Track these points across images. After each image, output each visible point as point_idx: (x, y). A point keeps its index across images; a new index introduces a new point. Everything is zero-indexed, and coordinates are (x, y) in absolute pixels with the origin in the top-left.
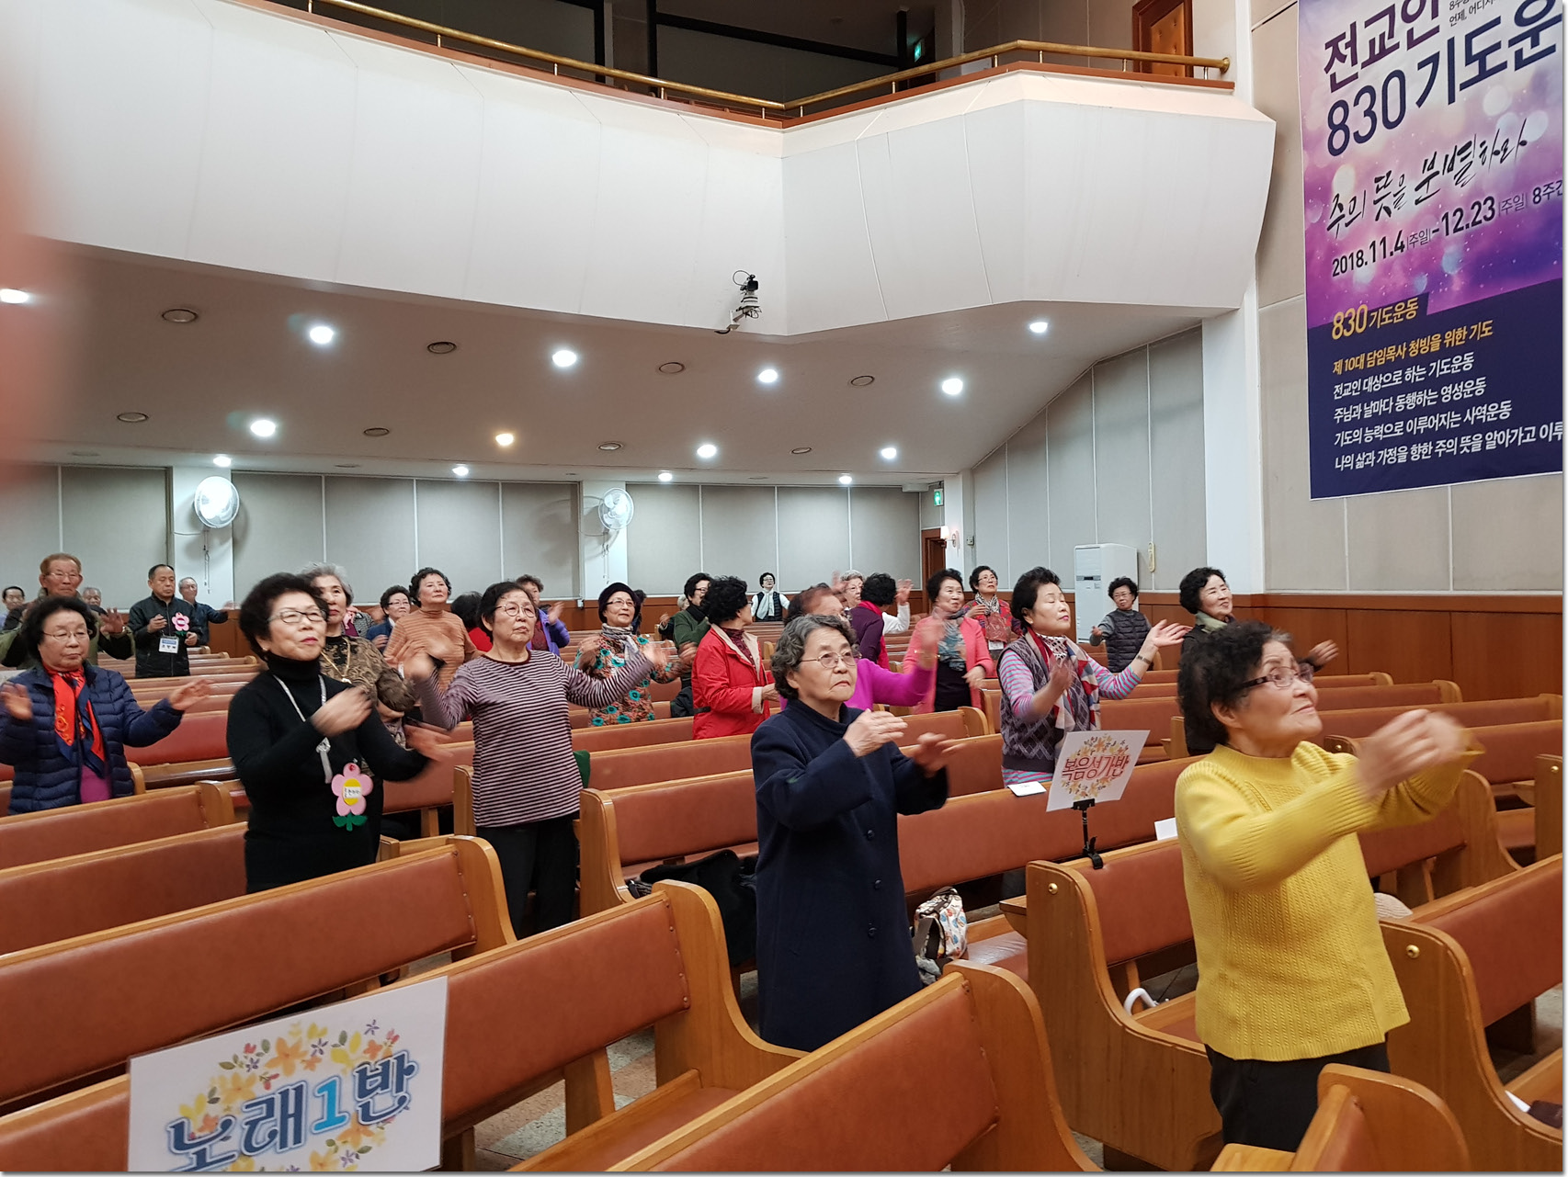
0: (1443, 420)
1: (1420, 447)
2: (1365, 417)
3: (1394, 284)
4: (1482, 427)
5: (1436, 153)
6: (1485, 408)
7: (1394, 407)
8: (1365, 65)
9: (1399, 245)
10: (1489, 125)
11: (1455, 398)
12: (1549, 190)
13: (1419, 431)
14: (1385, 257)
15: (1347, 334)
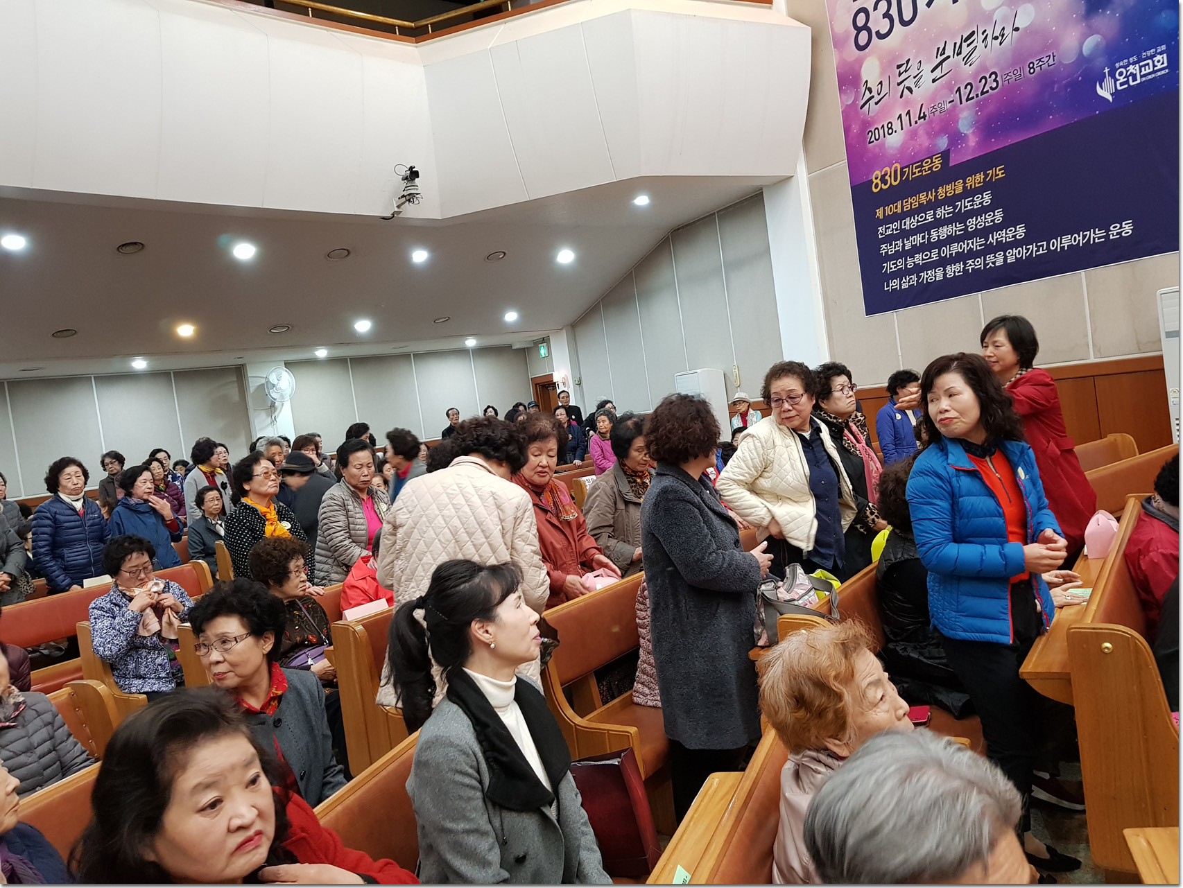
0: (970, 245)
1: (953, 267)
2: (906, 249)
3: (920, 145)
4: (1003, 247)
5: (946, 42)
7: (929, 239)
9: (922, 115)
10: (988, 17)
11: (978, 227)
12: (1041, 63)
13: (951, 255)
14: (911, 125)
15: (885, 187)
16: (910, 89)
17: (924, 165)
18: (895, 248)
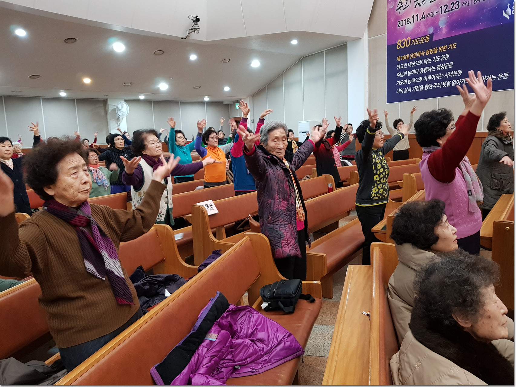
0: (437, 76)
1: (428, 85)
2: (408, 75)
3: (421, 30)
4: (451, 79)
6: (452, 72)
7: (419, 72)
9: (423, 17)
11: (442, 69)
13: (428, 80)
14: (418, 21)
15: (402, 47)
16: (420, 5)
17: (421, 39)
18: (404, 75)
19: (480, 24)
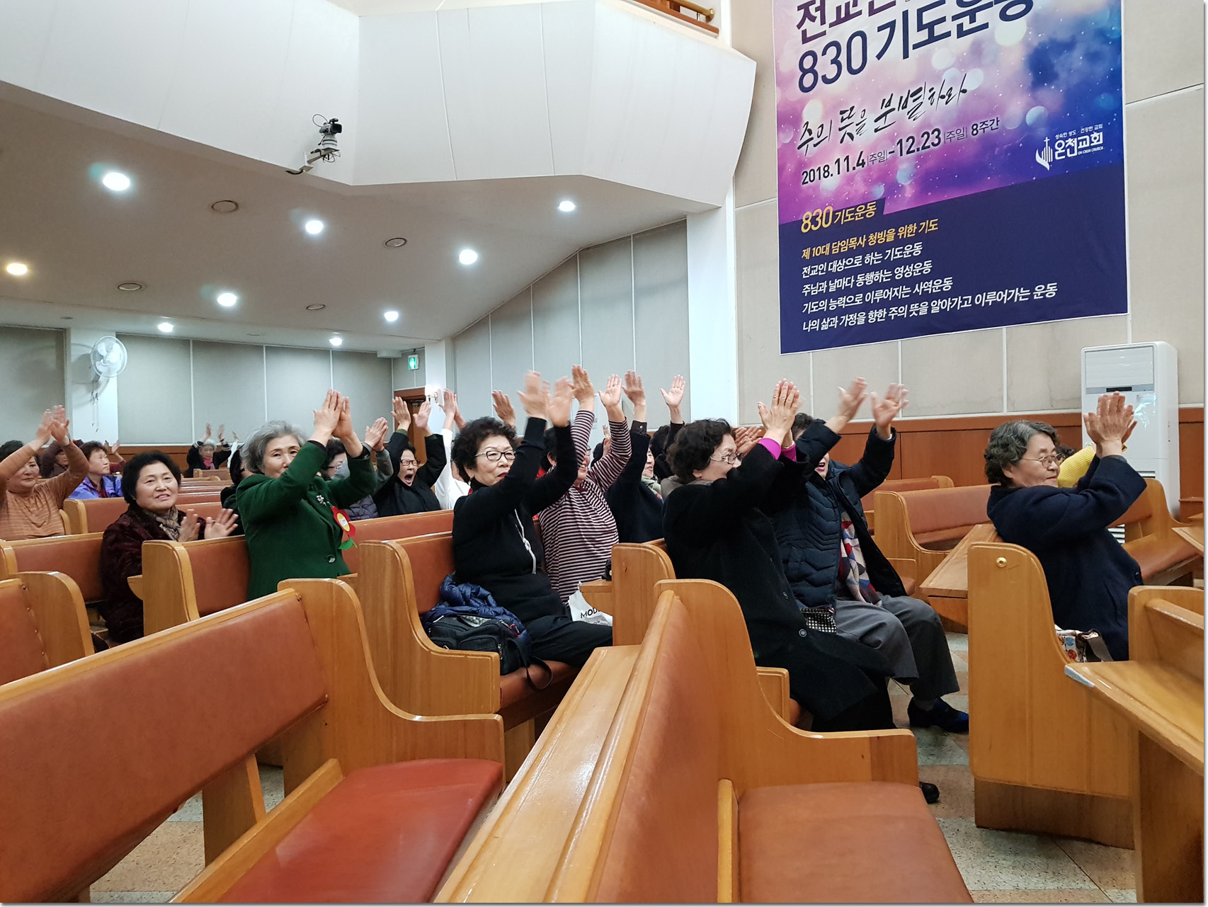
0: (896, 293)
1: (876, 312)
2: (830, 291)
3: (856, 191)
4: (929, 297)
5: (892, 95)
6: (931, 282)
7: (855, 283)
8: (831, 25)
9: (861, 162)
10: (937, 76)
11: (906, 276)
12: (984, 126)
13: (875, 300)
14: (848, 170)
15: (814, 228)
16: (851, 136)
17: (858, 210)
18: (819, 289)
19: (989, 178)
